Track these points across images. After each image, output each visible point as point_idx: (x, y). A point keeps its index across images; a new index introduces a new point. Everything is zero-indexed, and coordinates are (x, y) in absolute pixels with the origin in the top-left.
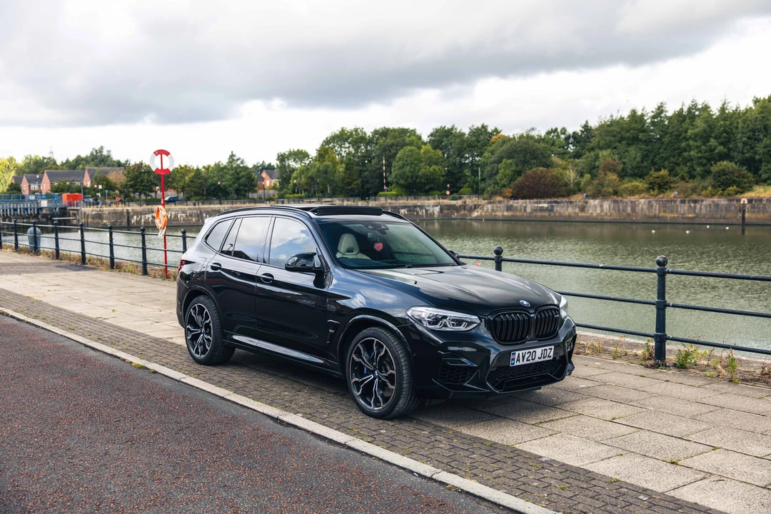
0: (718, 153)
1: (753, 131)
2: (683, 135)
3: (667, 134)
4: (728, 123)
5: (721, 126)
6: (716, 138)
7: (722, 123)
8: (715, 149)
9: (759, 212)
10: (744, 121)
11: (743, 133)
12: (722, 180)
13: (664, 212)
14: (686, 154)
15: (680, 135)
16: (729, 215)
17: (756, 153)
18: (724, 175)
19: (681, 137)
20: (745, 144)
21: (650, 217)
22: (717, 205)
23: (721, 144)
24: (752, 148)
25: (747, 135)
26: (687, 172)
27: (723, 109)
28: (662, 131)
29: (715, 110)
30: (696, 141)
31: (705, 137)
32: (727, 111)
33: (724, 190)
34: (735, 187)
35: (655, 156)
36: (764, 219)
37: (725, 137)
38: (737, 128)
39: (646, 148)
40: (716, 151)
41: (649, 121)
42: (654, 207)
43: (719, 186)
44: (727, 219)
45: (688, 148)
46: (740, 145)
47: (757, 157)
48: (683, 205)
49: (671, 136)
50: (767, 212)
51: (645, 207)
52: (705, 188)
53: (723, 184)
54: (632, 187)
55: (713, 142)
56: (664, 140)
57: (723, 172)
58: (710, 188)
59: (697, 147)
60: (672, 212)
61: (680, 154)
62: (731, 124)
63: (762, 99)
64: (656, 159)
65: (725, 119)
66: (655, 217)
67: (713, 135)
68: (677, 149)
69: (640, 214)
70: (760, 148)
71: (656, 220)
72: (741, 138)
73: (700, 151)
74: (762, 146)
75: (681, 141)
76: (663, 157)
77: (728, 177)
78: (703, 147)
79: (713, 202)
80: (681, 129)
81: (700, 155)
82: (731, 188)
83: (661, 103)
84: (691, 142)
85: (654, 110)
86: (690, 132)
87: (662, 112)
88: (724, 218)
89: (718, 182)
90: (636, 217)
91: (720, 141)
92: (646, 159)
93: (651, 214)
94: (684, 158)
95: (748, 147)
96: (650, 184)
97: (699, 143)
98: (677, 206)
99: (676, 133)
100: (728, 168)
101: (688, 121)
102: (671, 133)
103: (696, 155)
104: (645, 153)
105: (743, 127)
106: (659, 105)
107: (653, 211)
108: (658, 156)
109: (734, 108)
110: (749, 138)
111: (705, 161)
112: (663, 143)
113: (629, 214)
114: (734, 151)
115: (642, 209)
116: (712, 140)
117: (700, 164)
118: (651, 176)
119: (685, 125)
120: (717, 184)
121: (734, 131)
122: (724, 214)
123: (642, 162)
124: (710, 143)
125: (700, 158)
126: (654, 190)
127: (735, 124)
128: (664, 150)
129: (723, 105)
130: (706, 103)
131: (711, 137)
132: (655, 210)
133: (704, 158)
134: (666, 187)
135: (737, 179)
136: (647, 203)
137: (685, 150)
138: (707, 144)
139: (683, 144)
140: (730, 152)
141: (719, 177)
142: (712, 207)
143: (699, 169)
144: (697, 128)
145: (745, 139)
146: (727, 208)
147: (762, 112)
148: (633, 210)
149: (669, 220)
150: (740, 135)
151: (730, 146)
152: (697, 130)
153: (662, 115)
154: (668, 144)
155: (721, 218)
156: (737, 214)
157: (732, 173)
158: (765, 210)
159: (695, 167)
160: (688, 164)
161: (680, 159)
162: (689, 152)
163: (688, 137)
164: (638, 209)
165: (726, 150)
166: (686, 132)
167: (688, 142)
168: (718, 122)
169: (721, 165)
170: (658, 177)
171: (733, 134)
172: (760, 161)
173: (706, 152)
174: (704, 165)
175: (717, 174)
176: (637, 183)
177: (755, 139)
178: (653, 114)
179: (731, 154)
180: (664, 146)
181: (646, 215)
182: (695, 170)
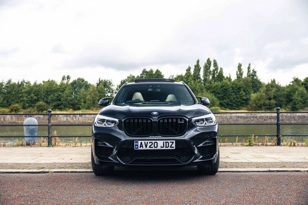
0: (34, 99)
1: (47, 92)
2: (20, 91)
3: (13, 91)
4: (38, 88)
5: (35, 89)
6: (33, 93)
7: (35, 88)
8: (33, 98)
9: (55, 120)
10: (44, 88)
11: (43, 92)
12: (40, 108)
13: (18, 120)
14: (21, 99)
15: (18, 92)
16: (44, 121)
17: (48, 99)
18: (41, 107)
19: (19, 92)
20: (44, 96)
21: (11, 123)
22: (39, 118)
23: (35, 96)
24: (47, 98)
25: (45, 93)
26: (22, 106)
27: (35, 83)
28: (11, 90)
29: (32, 83)
30: (26, 94)
31: (29, 93)
32: (36, 84)
33: (41, 112)
34: (46, 111)
35: (8, 99)
36: (57, 123)
37: (37, 93)
38: (41, 90)
39: (5, 96)
40: (34, 98)
41: (5, 85)
42: (14, 118)
43: (40, 111)
44: (43, 123)
45: (22, 97)
46: (43, 96)
47: (49, 101)
48: (26, 118)
49: (15, 92)
50: (57, 120)
51: (10, 119)
52: (34, 112)
53: (41, 110)
54: (3, 110)
55: (32, 95)
56: (12, 93)
57: (40, 106)
58: (36, 111)
59: (26, 96)
60: (21, 120)
61: (19, 99)
62: (39, 89)
63: (46, 81)
64: (9, 100)
65: (37, 87)
66: (14, 122)
67: (32, 92)
68: (18, 97)
69: (7, 121)
70: (50, 98)
71: (15, 124)
72: (43, 94)
73: (28, 98)
74: (50, 97)
75: (19, 94)
76: (11, 99)
77: (43, 107)
78: (29, 96)
79: (38, 116)
80: (19, 89)
81: (27, 99)
82: (44, 111)
83: (10, 79)
84: (24, 94)
85: (7, 81)
86: (23, 90)
87: (11, 82)
88: (42, 122)
89: (39, 109)
90: (6, 122)
91: (35, 94)
92: (5, 100)
93: (12, 121)
94: (21, 100)
95: (45, 97)
96: (11, 109)
97: (27, 95)
98: (23, 118)
99: (17, 90)
100: (43, 104)
101: (22, 86)
102: (15, 91)
103: (26, 99)
104: (4, 97)
105: (43, 90)
106: (9, 79)
107: (13, 120)
108: (9, 99)
109: (39, 83)
110: (46, 94)
111: (29, 102)
112: (12, 94)
113: (2, 122)
114: (40, 98)
115: (8, 119)
116: (32, 94)
117: (27, 103)
118: (12, 106)
119: (21, 88)
120: (39, 110)
121: (40, 91)
122: (42, 121)
123: (3, 101)
124: (31, 95)
125: (27, 100)
126: (13, 112)
127: (40, 89)
128: (12, 97)
129: (35, 82)
130: (28, 81)
131: (31, 93)
132: (14, 120)
133: (29, 100)
134: (18, 111)
135: (46, 108)
136: (10, 117)
137: (21, 97)
138: (30, 95)
139: (20, 95)
140: (38, 99)
141: (39, 107)
142: (37, 118)
143: (27, 105)
144: (26, 89)
145: (44, 94)
146: (43, 119)
147: (49, 86)
148: (4, 120)
149: (20, 124)
150: (42, 93)
151: (39, 97)
152: (26, 90)
153: (11, 83)
154: (14, 95)
155: (41, 122)
156: (47, 121)
157: (44, 106)
158: (57, 119)
159: (26, 104)
160: (22, 103)
161: (19, 101)
162: (23, 98)
163: (22, 92)
164: (7, 119)
165: (37, 98)
166: (21, 90)
167: (22, 94)
168: (34, 88)
169: (39, 103)
170: (14, 107)
171: (40, 92)
172: (49, 103)
173: (30, 98)
174: (29, 103)
175: (39, 106)
176: (5, 109)
177: (48, 95)
178: (6, 83)
179: (39, 99)
180: (12, 95)
181: (10, 122)
182: (26, 105)
